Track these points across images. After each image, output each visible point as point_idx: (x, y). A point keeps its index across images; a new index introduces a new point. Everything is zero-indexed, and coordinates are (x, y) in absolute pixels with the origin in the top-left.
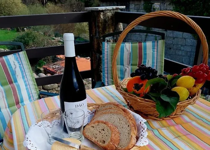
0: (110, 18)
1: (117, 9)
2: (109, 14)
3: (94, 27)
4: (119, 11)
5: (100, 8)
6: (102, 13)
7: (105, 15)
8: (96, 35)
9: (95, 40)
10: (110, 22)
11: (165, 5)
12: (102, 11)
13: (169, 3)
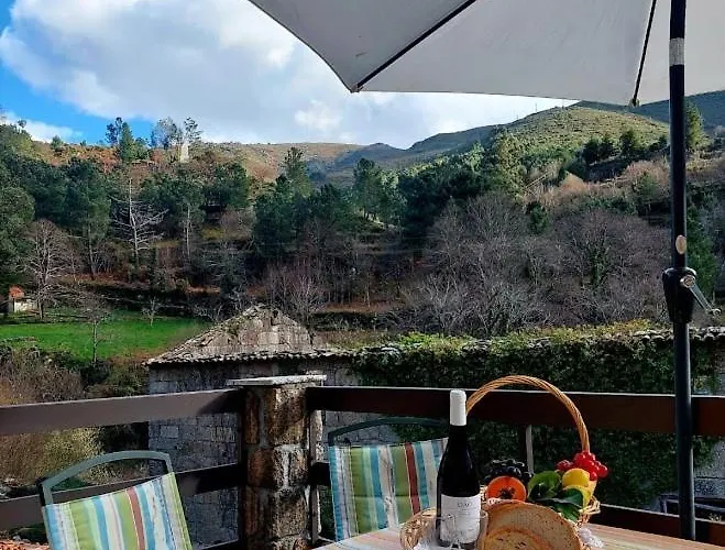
0: (295, 400)
1: (310, 381)
2: (294, 392)
3: (253, 423)
4: (313, 385)
5: (276, 380)
6: (279, 391)
7: (284, 394)
8: (258, 442)
9: (258, 455)
10: (296, 410)
11: (337, 376)
12: (279, 386)
13: (346, 371)
